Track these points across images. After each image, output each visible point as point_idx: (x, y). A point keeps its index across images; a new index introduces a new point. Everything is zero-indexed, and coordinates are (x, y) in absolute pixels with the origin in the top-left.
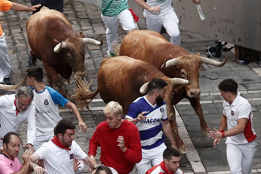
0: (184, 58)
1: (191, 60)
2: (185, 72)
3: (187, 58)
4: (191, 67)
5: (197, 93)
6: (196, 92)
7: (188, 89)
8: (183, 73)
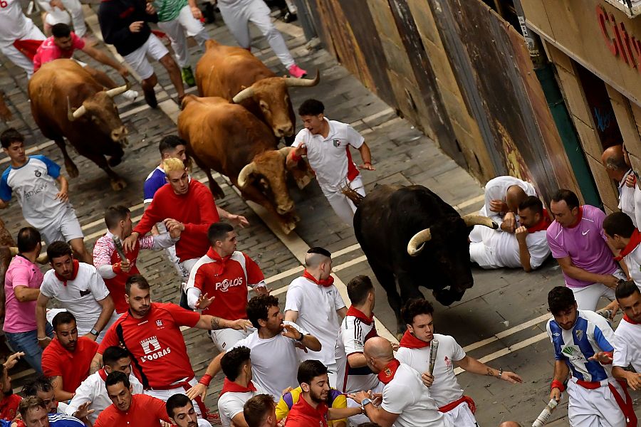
0: (260, 84)
1: (271, 86)
2: (266, 104)
3: (265, 83)
4: (272, 94)
5: (287, 129)
6: (285, 128)
7: (275, 126)
8: (263, 106)
